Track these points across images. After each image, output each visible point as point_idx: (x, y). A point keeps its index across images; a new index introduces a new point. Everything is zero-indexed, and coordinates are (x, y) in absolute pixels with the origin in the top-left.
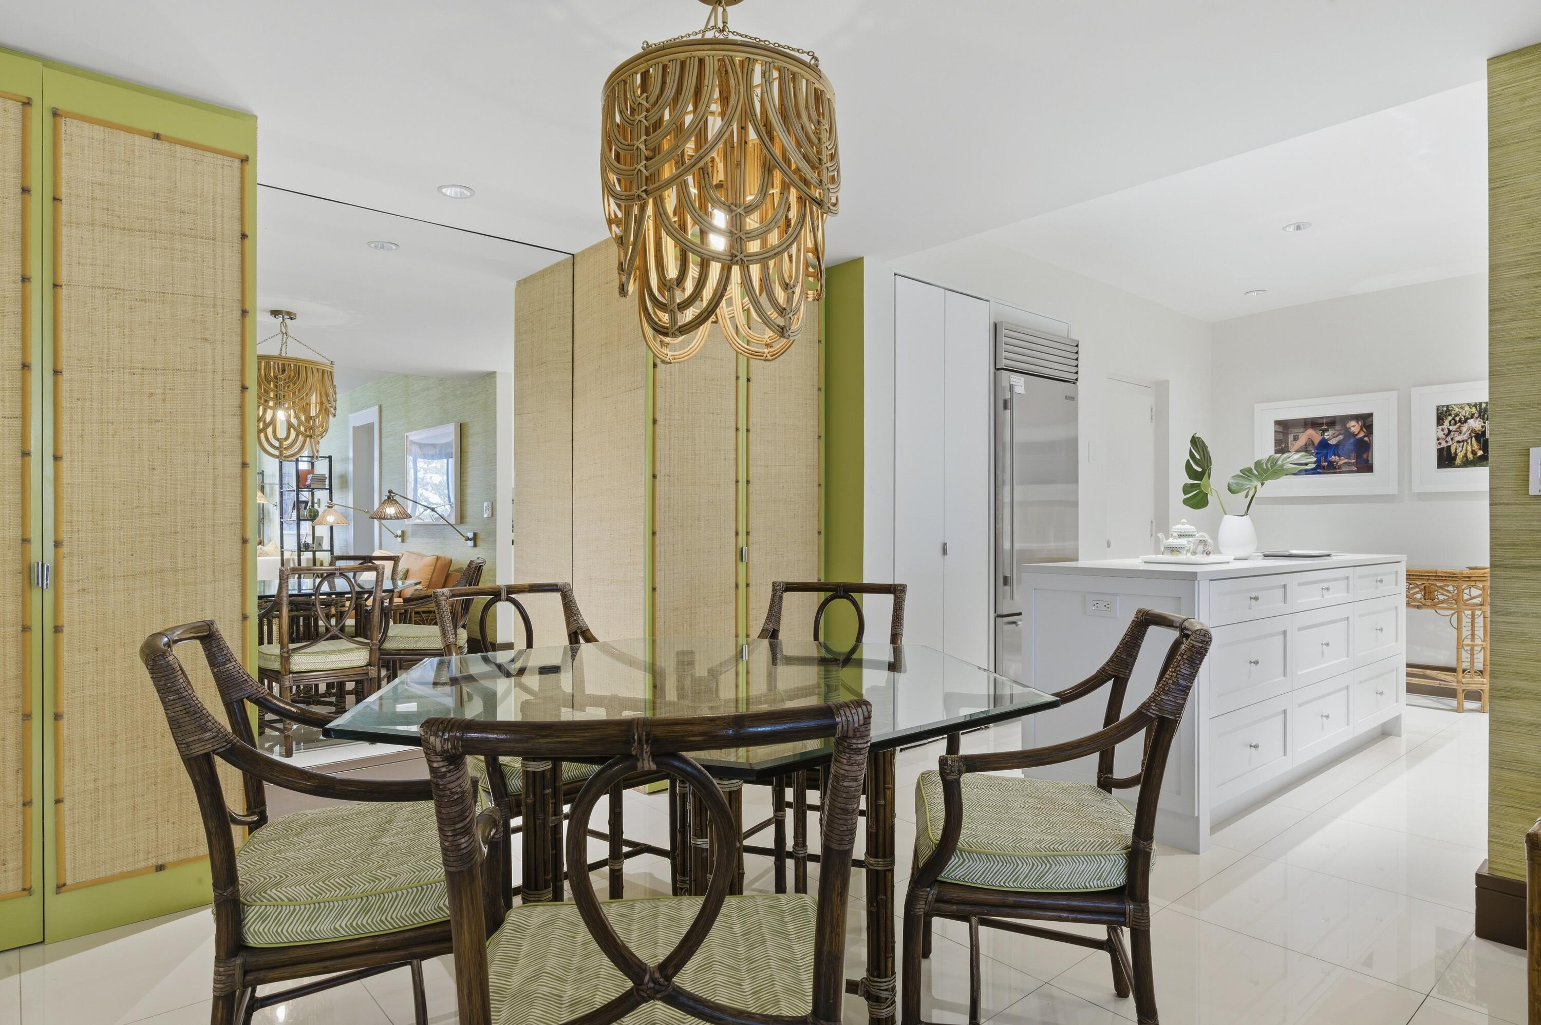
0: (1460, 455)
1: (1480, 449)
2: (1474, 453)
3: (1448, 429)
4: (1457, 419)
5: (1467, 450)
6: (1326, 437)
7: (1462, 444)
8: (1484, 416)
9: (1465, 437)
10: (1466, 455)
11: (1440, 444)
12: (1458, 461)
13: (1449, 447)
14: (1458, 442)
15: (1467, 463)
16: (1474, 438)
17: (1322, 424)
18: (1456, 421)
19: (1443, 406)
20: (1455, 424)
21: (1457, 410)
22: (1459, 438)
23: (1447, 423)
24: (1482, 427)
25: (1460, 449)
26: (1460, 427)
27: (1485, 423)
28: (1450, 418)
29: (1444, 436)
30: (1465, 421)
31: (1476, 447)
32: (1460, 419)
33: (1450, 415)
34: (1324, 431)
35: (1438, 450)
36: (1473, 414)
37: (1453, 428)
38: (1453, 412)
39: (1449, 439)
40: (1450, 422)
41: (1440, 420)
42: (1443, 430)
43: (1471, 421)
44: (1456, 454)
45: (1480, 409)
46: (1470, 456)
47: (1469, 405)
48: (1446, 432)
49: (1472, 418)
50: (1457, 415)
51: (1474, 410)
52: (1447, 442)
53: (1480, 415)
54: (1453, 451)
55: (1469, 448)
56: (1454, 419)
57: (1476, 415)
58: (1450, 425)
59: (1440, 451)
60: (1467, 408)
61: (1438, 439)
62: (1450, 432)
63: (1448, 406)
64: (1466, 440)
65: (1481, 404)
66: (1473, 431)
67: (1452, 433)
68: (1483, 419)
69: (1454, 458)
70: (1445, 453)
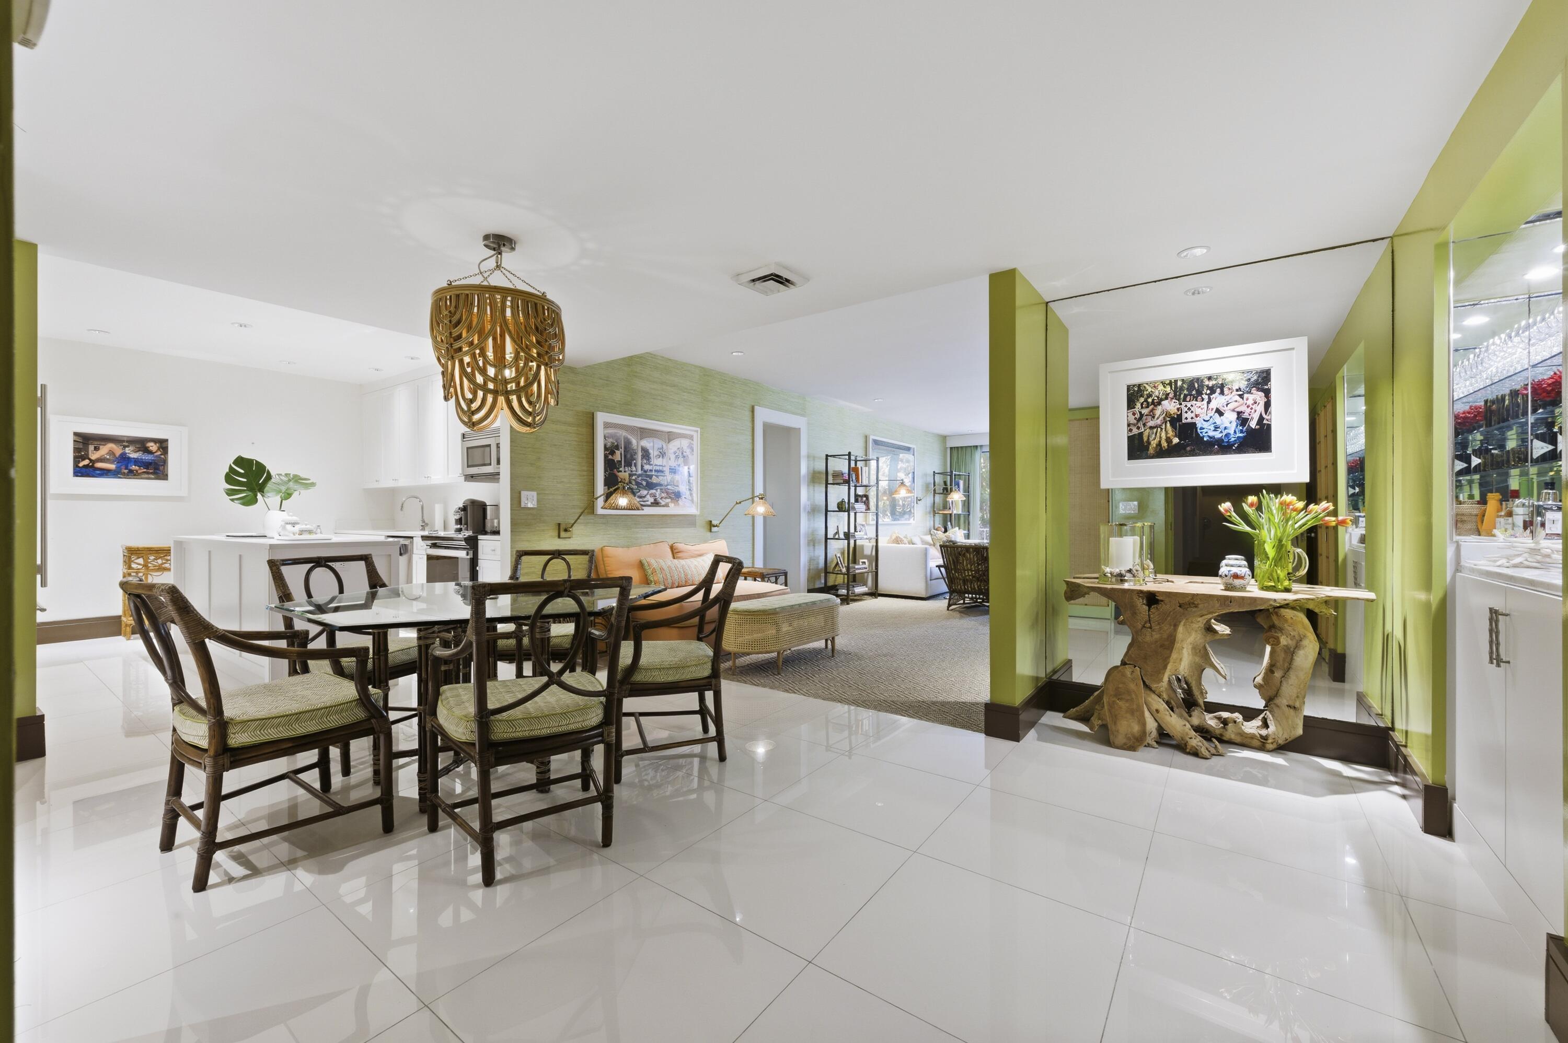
0: (1154, 443)
1: (1176, 436)
2: (1169, 440)
3: (1140, 413)
4: (1150, 400)
5: (1160, 437)
6: (127, 451)
7: (1155, 430)
8: (1180, 395)
9: (1159, 422)
10: (1159, 444)
11: (1131, 430)
12: (1151, 451)
13: (1141, 434)
14: (1151, 428)
15: (1161, 453)
16: (1168, 424)
17: (124, 441)
18: (1148, 403)
19: (1134, 386)
20: (1147, 407)
21: (1150, 390)
22: (1151, 423)
23: (1138, 405)
24: (1178, 409)
25: (1154, 436)
26: (1152, 411)
27: (1181, 404)
28: (1142, 400)
29: (1135, 421)
30: (1159, 403)
31: (1171, 433)
32: (1153, 400)
33: (1142, 396)
34: (125, 447)
35: (1128, 437)
36: (1168, 394)
37: (1145, 411)
38: (1145, 393)
39: (1141, 424)
40: (1142, 404)
41: (1131, 404)
42: (1134, 414)
43: (1165, 403)
44: (1149, 443)
45: (1176, 387)
46: (1165, 444)
47: (1163, 383)
48: (1138, 416)
49: (1166, 398)
50: (1150, 396)
51: (1168, 389)
52: (1138, 428)
53: (1175, 395)
54: (1145, 439)
55: (1163, 435)
56: (1146, 401)
57: (1171, 395)
58: (1142, 408)
59: (1131, 439)
60: (1161, 387)
61: (1129, 425)
62: (1141, 415)
63: (1139, 386)
64: (1160, 426)
65: (1176, 381)
66: (1168, 414)
67: (1144, 418)
68: (1179, 400)
69: (1147, 449)
70: (1136, 442)
